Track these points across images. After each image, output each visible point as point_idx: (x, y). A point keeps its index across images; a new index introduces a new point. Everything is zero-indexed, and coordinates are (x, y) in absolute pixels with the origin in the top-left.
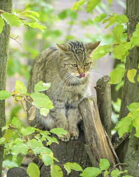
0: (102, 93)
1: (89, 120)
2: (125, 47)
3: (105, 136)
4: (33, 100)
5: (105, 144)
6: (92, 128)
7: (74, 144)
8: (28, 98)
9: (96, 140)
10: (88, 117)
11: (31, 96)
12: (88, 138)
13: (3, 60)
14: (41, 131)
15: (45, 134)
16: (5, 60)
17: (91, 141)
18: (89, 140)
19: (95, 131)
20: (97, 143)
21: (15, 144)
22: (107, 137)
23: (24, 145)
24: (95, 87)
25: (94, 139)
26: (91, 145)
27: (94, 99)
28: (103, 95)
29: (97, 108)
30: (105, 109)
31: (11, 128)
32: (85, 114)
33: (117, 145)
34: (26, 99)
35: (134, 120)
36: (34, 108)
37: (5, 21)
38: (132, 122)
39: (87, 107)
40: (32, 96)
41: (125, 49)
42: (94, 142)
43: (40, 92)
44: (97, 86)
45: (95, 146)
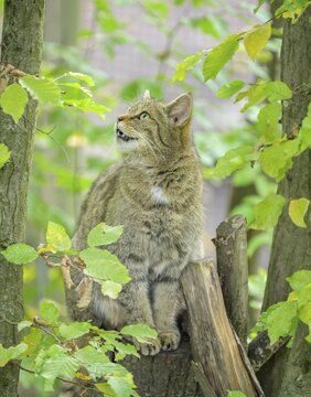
0: (229, 252)
1: (201, 309)
2: (286, 151)
3: (235, 344)
4: (85, 265)
5: (236, 361)
6: (208, 327)
7: (169, 362)
8: (75, 260)
9: (216, 352)
10: (198, 303)
11: (81, 256)
12: (199, 348)
13: (21, 178)
14: (102, 330)
15: (110, 337)
16: (25, 179)
17: (206, 354)
18: (200, 353)
19: (213, 333)
20: (218, 360)
21: (49, 357)
22: (239, 346)
23: (69, 358)
24: (213, 240)
25: (211, 351)
26: (206, 362)
27: (212, 265)
28: (231, 255)
29: (218, 283)
30: (235, 285)
31: (37, 324)
32: (192, 298)
33: (260, 365)
34: (70, 262)
35: (302, 307)
36: (89, 281)
37: (28, 93)
38: (298, 311)
39: (197, 281)
40: (83, 255)
41: (285, 154)
42: (212, 356)
43: (101, 247)
44: (218, 237)
45: (213, 364)
